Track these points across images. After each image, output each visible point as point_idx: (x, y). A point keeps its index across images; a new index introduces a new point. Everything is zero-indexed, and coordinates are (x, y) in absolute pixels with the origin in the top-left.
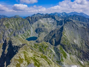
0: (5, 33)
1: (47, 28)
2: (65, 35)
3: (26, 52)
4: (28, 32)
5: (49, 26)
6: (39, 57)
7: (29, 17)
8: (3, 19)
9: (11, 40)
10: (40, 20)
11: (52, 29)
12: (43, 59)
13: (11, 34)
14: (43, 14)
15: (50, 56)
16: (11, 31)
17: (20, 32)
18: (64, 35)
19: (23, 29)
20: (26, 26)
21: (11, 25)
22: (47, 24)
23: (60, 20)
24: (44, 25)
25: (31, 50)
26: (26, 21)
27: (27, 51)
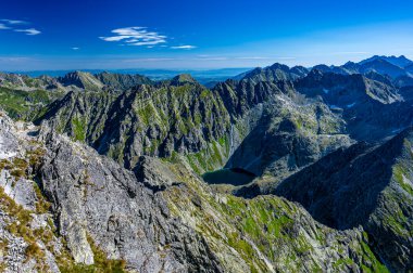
2: (406, 181)
6: (218, 237)
7: (229, 81)
8: (134, 88)
9: (145, 165)
10: (280, 97)
11: (338, 142)
12: (233, 249)
13: (153, 147)
14: (301, 67)
15: (295, 267)
16: (155, 134)
17: (187, 144)
18: (401, 181)
19: (199, 133)
20: (212, 122)
21: (157, 115)
22: (312, 118)
23: (391, 101)
24: (294, 119)
27: (178, 206)
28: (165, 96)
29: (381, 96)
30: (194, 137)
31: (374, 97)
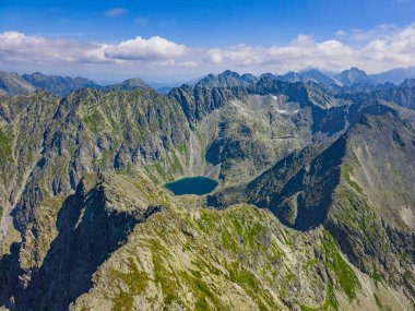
0: (83, 153)
1: (266, 139)
2: (352, 179)
3: (163, 244)
4: (177, 154)
5: (275, 130)
6: (217, 273)
7: (185, 86)
10: (235, 103)
11: (290, 145)
12: (236, 285)
13: (104, 160)
14: (250, 75)
15: (271, 276)
16: (106, 144)
17: (144, 153)
18: (348, 179)
19: (157, 141)
20: (170, 128)
22: (265, 123)
23: (329, 107)
24: (249, 124)
25: (184, 239)
26: (171, 106)
27: (166, 240)
28: (116, 101)
29: (320, 102)
30: (151, 145)
31: (315, 103)
